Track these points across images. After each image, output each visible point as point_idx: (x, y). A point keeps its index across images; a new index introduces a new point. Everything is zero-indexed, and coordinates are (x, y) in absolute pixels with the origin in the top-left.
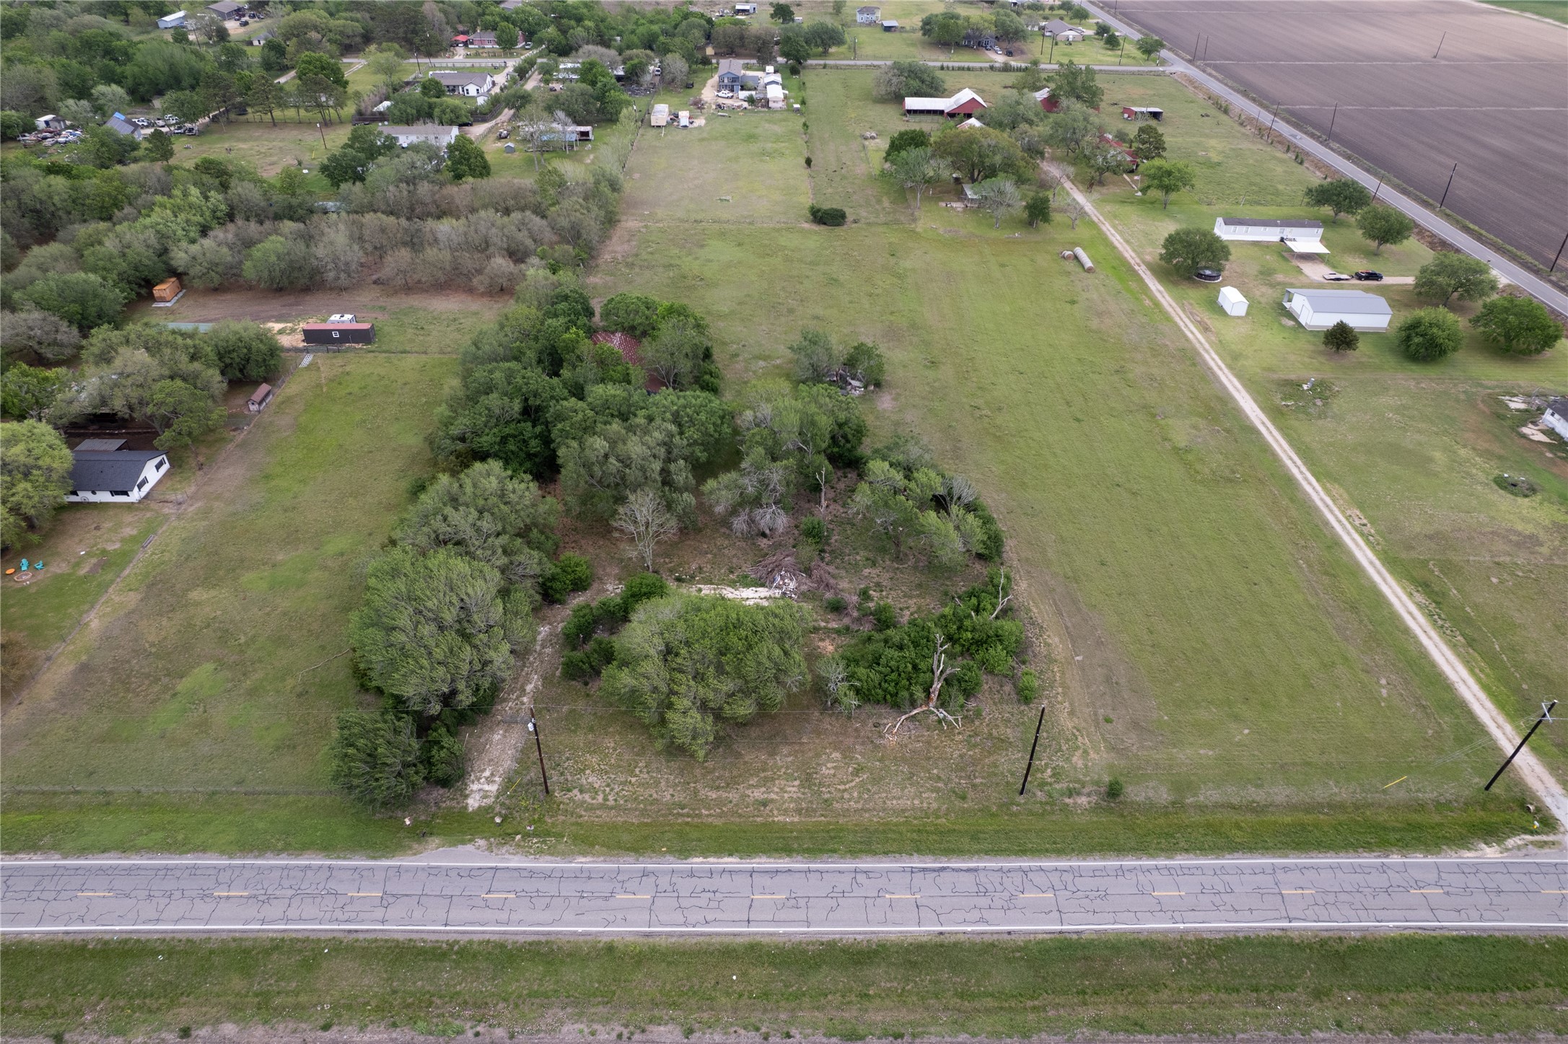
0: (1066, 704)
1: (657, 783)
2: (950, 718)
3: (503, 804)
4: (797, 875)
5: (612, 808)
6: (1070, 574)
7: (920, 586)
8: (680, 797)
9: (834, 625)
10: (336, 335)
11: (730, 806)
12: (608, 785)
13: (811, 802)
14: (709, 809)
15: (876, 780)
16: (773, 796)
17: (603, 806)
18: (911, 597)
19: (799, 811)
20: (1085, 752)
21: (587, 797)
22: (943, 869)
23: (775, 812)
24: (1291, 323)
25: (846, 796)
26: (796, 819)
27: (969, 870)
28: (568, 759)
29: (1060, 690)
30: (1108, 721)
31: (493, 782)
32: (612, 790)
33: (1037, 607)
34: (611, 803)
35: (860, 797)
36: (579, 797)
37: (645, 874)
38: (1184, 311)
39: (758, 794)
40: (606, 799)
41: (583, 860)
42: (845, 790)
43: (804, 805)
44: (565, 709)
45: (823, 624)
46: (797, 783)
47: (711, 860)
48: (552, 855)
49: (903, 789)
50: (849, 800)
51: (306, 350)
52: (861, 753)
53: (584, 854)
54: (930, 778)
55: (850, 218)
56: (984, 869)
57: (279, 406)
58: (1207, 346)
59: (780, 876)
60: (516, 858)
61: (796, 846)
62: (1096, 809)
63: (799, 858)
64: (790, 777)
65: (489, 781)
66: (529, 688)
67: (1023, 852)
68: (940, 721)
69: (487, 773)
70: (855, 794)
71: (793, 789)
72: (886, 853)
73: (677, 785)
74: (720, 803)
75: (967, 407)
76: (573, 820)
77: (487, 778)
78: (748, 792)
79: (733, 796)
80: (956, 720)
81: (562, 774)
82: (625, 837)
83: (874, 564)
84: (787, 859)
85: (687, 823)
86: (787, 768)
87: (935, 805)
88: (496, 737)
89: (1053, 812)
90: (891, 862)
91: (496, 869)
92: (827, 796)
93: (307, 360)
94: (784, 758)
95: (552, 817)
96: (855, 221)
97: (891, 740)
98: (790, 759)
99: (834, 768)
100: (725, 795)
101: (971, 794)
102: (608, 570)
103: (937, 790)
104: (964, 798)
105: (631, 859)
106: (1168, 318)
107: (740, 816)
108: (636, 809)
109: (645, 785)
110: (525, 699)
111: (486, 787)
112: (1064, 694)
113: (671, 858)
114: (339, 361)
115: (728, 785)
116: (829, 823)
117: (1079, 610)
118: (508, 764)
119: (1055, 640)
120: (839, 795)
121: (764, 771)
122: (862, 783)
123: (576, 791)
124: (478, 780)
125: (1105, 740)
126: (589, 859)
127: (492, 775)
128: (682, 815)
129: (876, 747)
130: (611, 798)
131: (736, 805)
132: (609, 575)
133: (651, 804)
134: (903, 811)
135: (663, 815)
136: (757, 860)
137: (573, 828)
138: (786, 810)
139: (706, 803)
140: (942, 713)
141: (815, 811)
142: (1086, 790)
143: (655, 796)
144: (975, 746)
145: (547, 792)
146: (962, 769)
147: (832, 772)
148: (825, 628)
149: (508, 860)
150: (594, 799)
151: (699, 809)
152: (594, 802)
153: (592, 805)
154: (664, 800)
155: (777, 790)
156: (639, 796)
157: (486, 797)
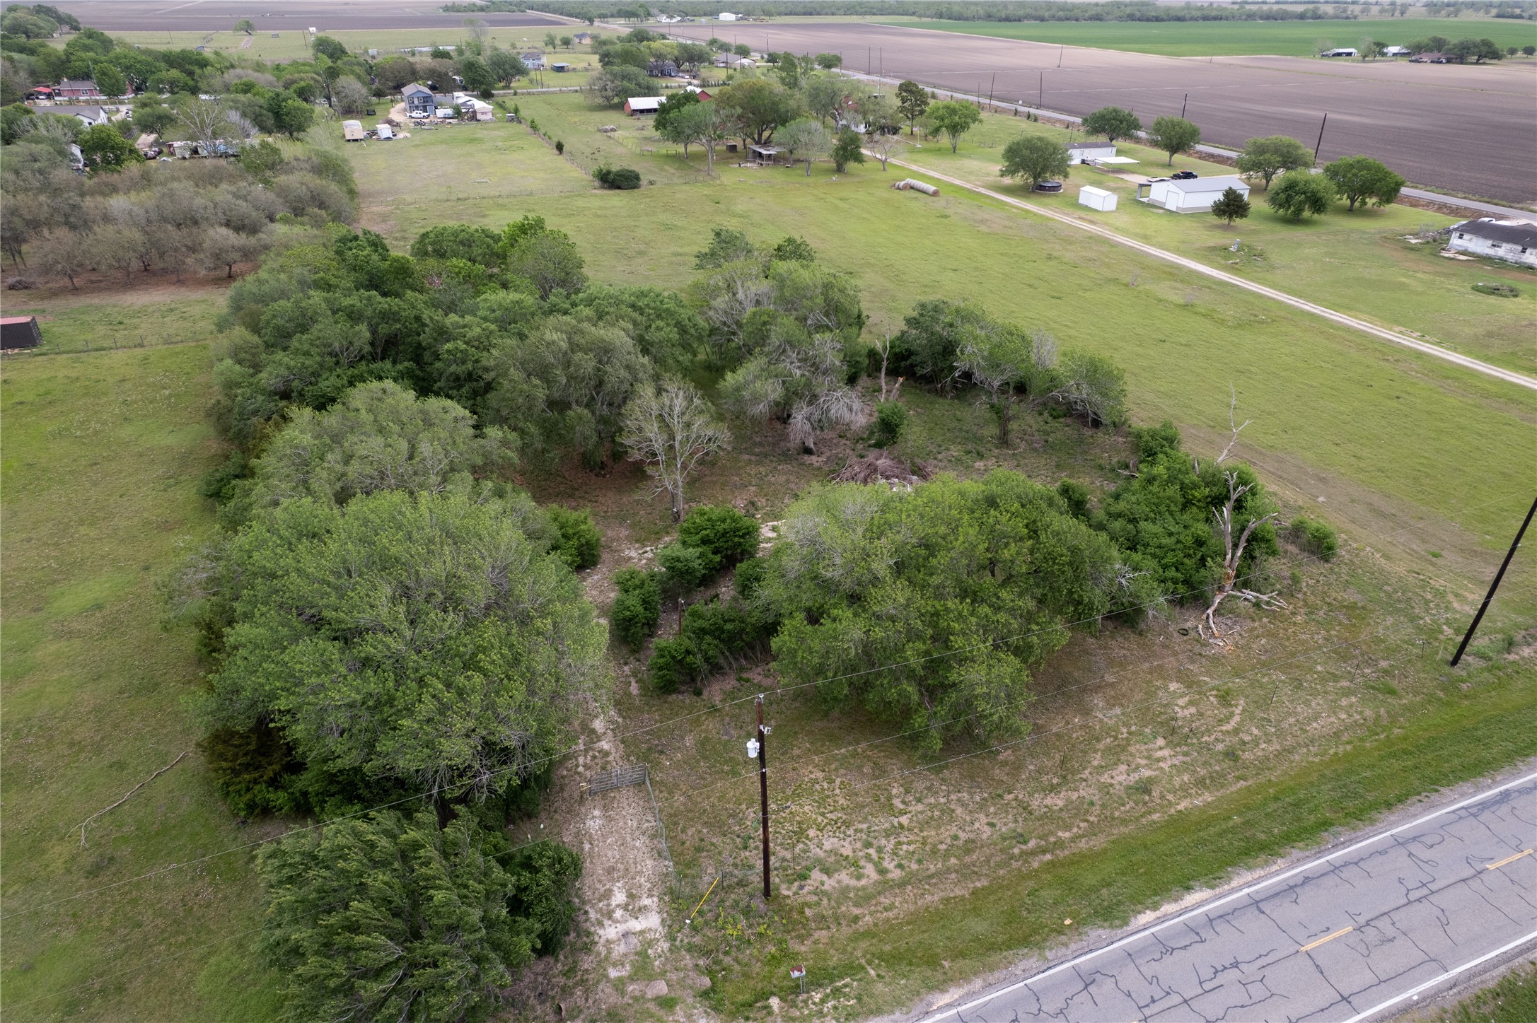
0: (1369, 549)
1: (947, 811)
3: (691, 947)
4: (1325, 880)
5: (902, 884)
8: (1006, 825)
11: (1096, 810)
12: (868, 845)
13: (1207, 764)
14: (1068, 828)
15: (1262, 703)
16: (1147, 773)
17: (885, 886)
19: (1200, 783)
21: (844, 877)
22: (1504, 795)
23: (1170, 797)
24: (1161, 211)
25: (1245, 738)
26: (1208, 797)
29: (1343, 536)
30: (1435, 555)
31: (642, 909)
32: (880, 850)
34: (896, 874)
35: (1265, 734)
36: (830, 882)
37: (1088, 980)
38: (1059, 213)
39: (1120, 777)
40: (881, 871)
41: (945, 999)
42: (1236, 730)
43: (1203, 772)
46: (1160, 742)
47: (1168, 908)
48: (878, 1012)
49: (1307, 705)
50: (1256, 743)
52: (1207, 674)
53: (936, 986)
54: (1323, 679)
55: (644, 180)
58: (1107, 232)
59: (1306, 894)
61: (1262, 837)
63: (1295, 854)
64: (1144, 737)
66: (598, 725)
70: (1255, 732)
71: (1164, 753)
73: (984, 806)
74: (1078, 810)
76: (846, 931)
77: (624, 907)
78: (1105, 778)
79: (1087, 793)
80: (1275, 598)
82: (978, 926)
83: (981, 457)
84: (1283, 862)
86: (1126, 725)
87: (1368, 713)
88: (593, 824)
89: (1510, 678)
92: (1220, 748)
94: (1105, 714)
95: (804, 938)
96: (651, 183)
97: (1224, 645)
98: (1117, 711)
99: (1190, 704)
100: (1072, 796)
101: (1395, 684)
102: (612, 533)
103: (1350, 692)
104: (1391, 692)
105: (1032, 963)
106: (1047, 218)
107: (1124, 822)
108: (948, 871)
109: (930, 823)
111: (636, 925)
112: (1353, 539)
115: (1064, 777)
118: (649, 866)
120: (1235, 740)
121: (1097, 739)
122: (1249, 714)
123: (816, 875)
124: (609, 915)
125: (1460, 575)
127: (631, 896)
128: (1032, 853)
129: (1214, 660)
130: (889, 864)
131: (1103, 806)
133: (968, 851)
135: (998, 866)
137: (865, 944)
138: (1183, 789)
139: (1053, 819)
140: (1250, 595)
141: (1222, 775)
142: (1517, 639)
143: (962, 835)
144: (1328, 623)
145: (768, 891)
146: (1348, 656)
147: (1192, 710)
150: (859, 877)
151: (1051, 833)
152: (864, 882)
153: (864, 888)
154: (985, 836)
155: (1143, 762)
156: (935, 846)
157: (650, 944)
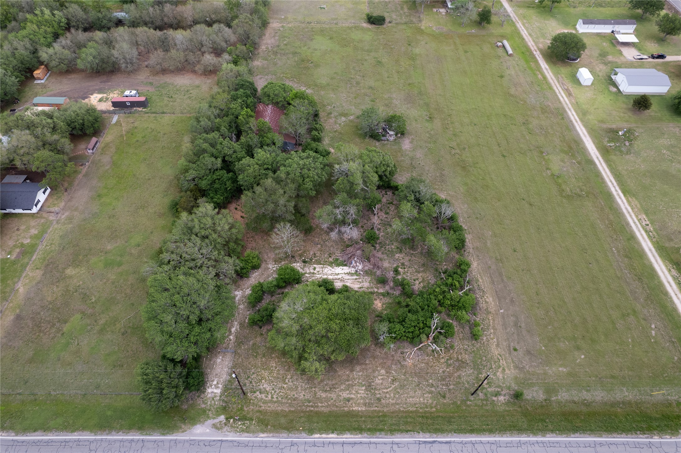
0: (495, 340)
1: (297, 387)
2: (438, 349)
3: (223, 401)
4: (365, 445)
5: (275, 402)
6: (499, 257)
7: (424, 265)
8: (308, 396)
9: (381, 291)
10: (128, 104)
11: (332, 401)
12: (273, 389)
13: (371, 399)
14: (322, 403)
15: (402, 387)
16: (353, 396)
17: (271, 401)
18: (419, 272)
19: (365, 404)
20: (504, 369)
21: (263, 396)
22: (434, 442)
23: (354, 405)
24: (614, 90)
25: (388, 396)
26: (364, 409)
27: (447, 443)
28: (253, 373)
29: (492, 331)
30: (515, 350)
31: (218, 387)
32: (275, 392)
33: (482, 278)
34: (275, 399)
35: (394, 397)
36: (260, 396)
37: (293, 444)
38: (559, 82)
39: (345, 395)
40: (272, 398)
41: (262, 435)
42: (387, 392)
43: (367, 401)
44: (251, 343)
45: (376, 290)
46: (364, 388)
47: (324, 436)
48: (248, 432)
49: (415, 392)
50: (389, 398)
51: (114, 112)
52: (395, 371)
53: (263, 431)
54: (428, 385)
55: (387, 20)
56: (454, 442)
57: (102, 149)
58: (570, 106)
59: (357, 446)
60: (231, 434)
61: (364, 427)
62: (508, 403)
63: (366, 435)
64: (361, 385)
65: (217, 387)
66: (233, 330)
67: (472, 431)
68: (433, 351)
69: (215, 383)
70: (392, 395)
71: (362, 391)
72: (407, 431)
73: (306, 389)
74: (327, 399)
75: (448, 147)
76: (257, 408)
77: (215, 385)
78: (341, 393)
79: (333, 396)
80: (441, 350)
81: (251, 382)
82: (283, 421)
83: (401, 252)
84: (360, 436)
85: (312, 411)
86: (359, 379)
87: (430, 401)
88: (219, 361)
89: (487, 405)
90: (409, 437)
91: (222, 441)
92: (378, 396)
93: (115, 119)
94: (358, 373)
95: (247, 407)
96: (390, 22)
97: (409, 362)
98: (360, 374)
99: (382, 379)
100: (329, 395)
101: (448, 395)
102: (269, 255)
103: (431, 392)
104: (444, 397)
105: (285, 435)
106: (550, 88)
107: (337, 407)
108: (287, 403)
109: (290, 389)
110: (231, 337)
111: (215, 391)
112: (494, 333)
113: (304, 435)
114: (131, 120)
115: (331, 389)
116: (379, 411)
117: (503, 280)
118: (225, 377)
119: (490, 300)
120: (384, 395)
121: (348, 381)
122: (395, 389)
123: (258, 393)
124: (211, 386)
125: (513, 362)
126: (265, 435)
127: (218, 383)
128: (309, 406)
129: (402, 366)
130: (275, 396)
131: (335, 401)
132: (269, 258)
133: (294, 400)
134: (415, 404)
135: (300, 406)
136: (345, 436)
137: (258, 414)
138: (359, 404)
139: (320, 400)
140: (434, 346)
141: (372, 404)
142: (503, 393)
143: (296, 396)
144: (450, 365)
145: (244, 394)
146: (444, 380)
147: (381, 381)
148: (377, 292)
149: (227, 436)
150: (267, 397)
151: (317, 403)
152: (267, 399)
153: (266, 400)
154: (300, 398)
155: (354, 392)
156: (288, 395)
157: (215, 396)
